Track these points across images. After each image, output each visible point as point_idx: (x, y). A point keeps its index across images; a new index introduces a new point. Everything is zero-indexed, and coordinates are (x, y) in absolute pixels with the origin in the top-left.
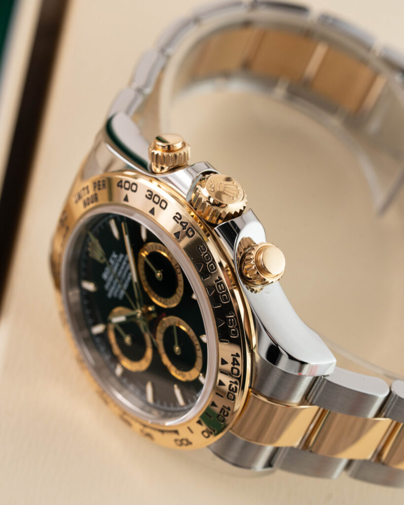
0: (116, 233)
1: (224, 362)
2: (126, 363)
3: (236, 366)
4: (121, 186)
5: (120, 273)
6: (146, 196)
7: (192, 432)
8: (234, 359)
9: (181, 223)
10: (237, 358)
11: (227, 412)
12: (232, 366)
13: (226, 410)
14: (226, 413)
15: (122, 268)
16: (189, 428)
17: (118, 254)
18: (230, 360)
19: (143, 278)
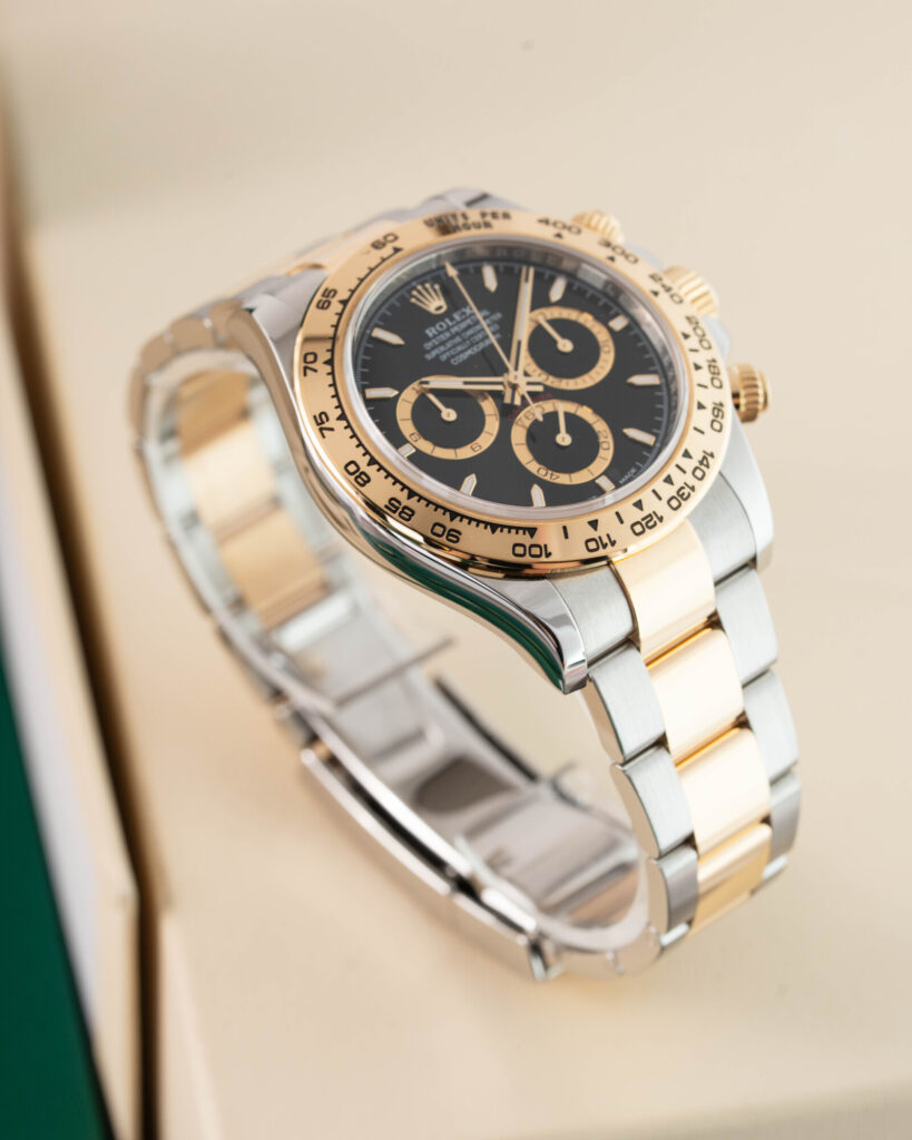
1: (687, 454)
3: (702, 467)
5: (470, 332)
8: (704, 458)
10: (709, 458)
11: (655, 523)
12: (698, 465)
13: (655, 519)
14: (651, 524)
18: (697, 456)
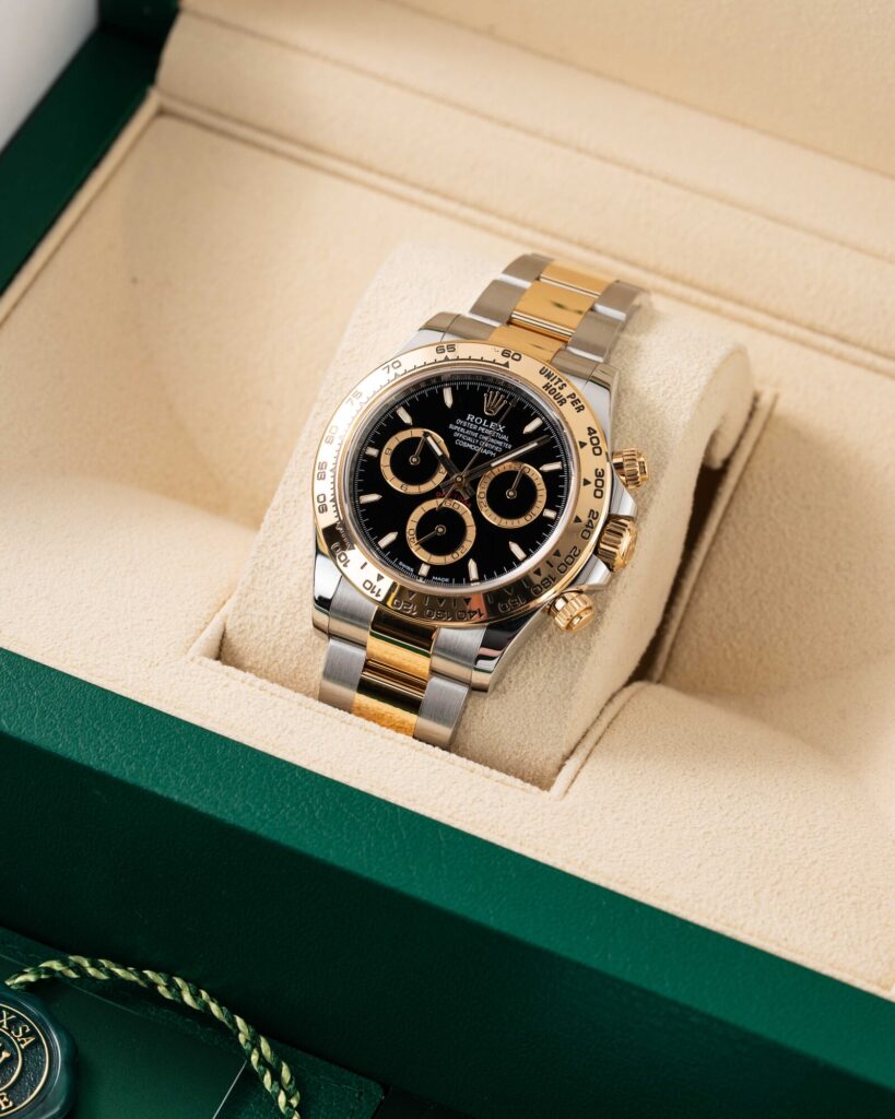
0: (529, 428)
2: (385, 461)
4: (590, 434)
6: (597, 470)
7: (362, 568)
9: (590, 521)
15: (492, 440)
16: (366, 564)
17: (505, 432)
19: (496, 472)
